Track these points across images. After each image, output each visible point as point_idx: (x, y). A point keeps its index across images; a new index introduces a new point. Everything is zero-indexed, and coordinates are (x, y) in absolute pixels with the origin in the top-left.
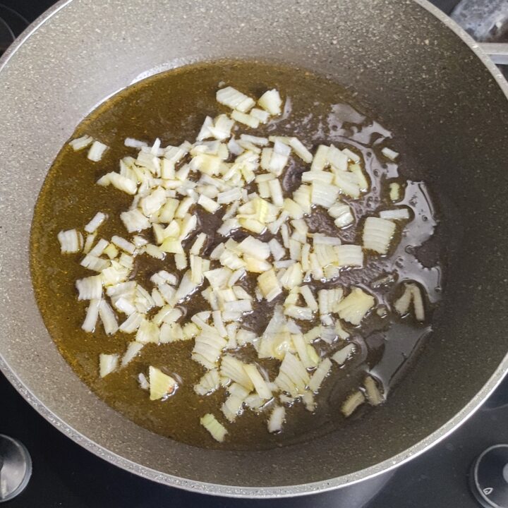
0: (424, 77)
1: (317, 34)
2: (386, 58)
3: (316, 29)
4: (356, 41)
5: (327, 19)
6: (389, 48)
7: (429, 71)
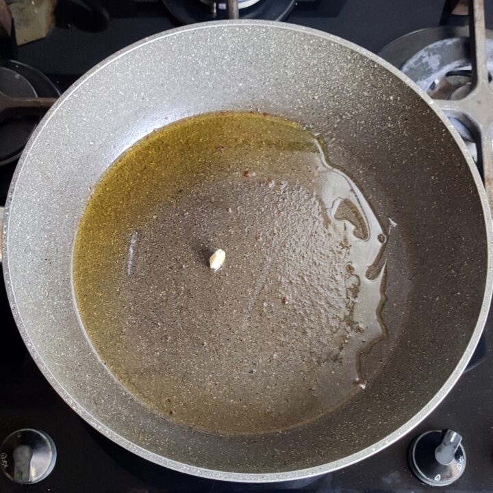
0: (389, 126)
1: (302, 91)
2: (358, 110)
3: (301, 87)
4: (333, 96)
5: (310, 79)
6: (360, 103)
7: (393, 121)
